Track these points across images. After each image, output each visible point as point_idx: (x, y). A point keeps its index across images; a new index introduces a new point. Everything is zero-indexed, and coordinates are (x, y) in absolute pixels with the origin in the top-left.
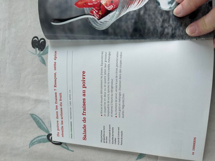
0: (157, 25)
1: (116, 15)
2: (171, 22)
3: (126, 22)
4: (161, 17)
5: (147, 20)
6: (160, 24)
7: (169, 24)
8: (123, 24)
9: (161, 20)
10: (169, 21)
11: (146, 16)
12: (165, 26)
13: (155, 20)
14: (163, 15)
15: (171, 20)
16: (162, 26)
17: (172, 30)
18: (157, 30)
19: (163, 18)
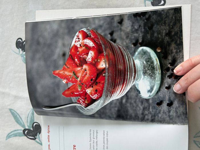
0: (138, 112)
1: (100, 104)
2: (151, 110)
3: (110, 110)
4: (141, 105)
5: (129, 109)
6: (141, 112)
7: (149, 112)
8: (107, 111)
9: (142, 108)
10: (149, 109)
11: (128, 105)
12: (145, 113)
13: (136, 108)
14: (144, 103)
15: (151, 108)
16: (143, 114)
17: (152, 117)
18: (138, 117)
19: (143, 106)
